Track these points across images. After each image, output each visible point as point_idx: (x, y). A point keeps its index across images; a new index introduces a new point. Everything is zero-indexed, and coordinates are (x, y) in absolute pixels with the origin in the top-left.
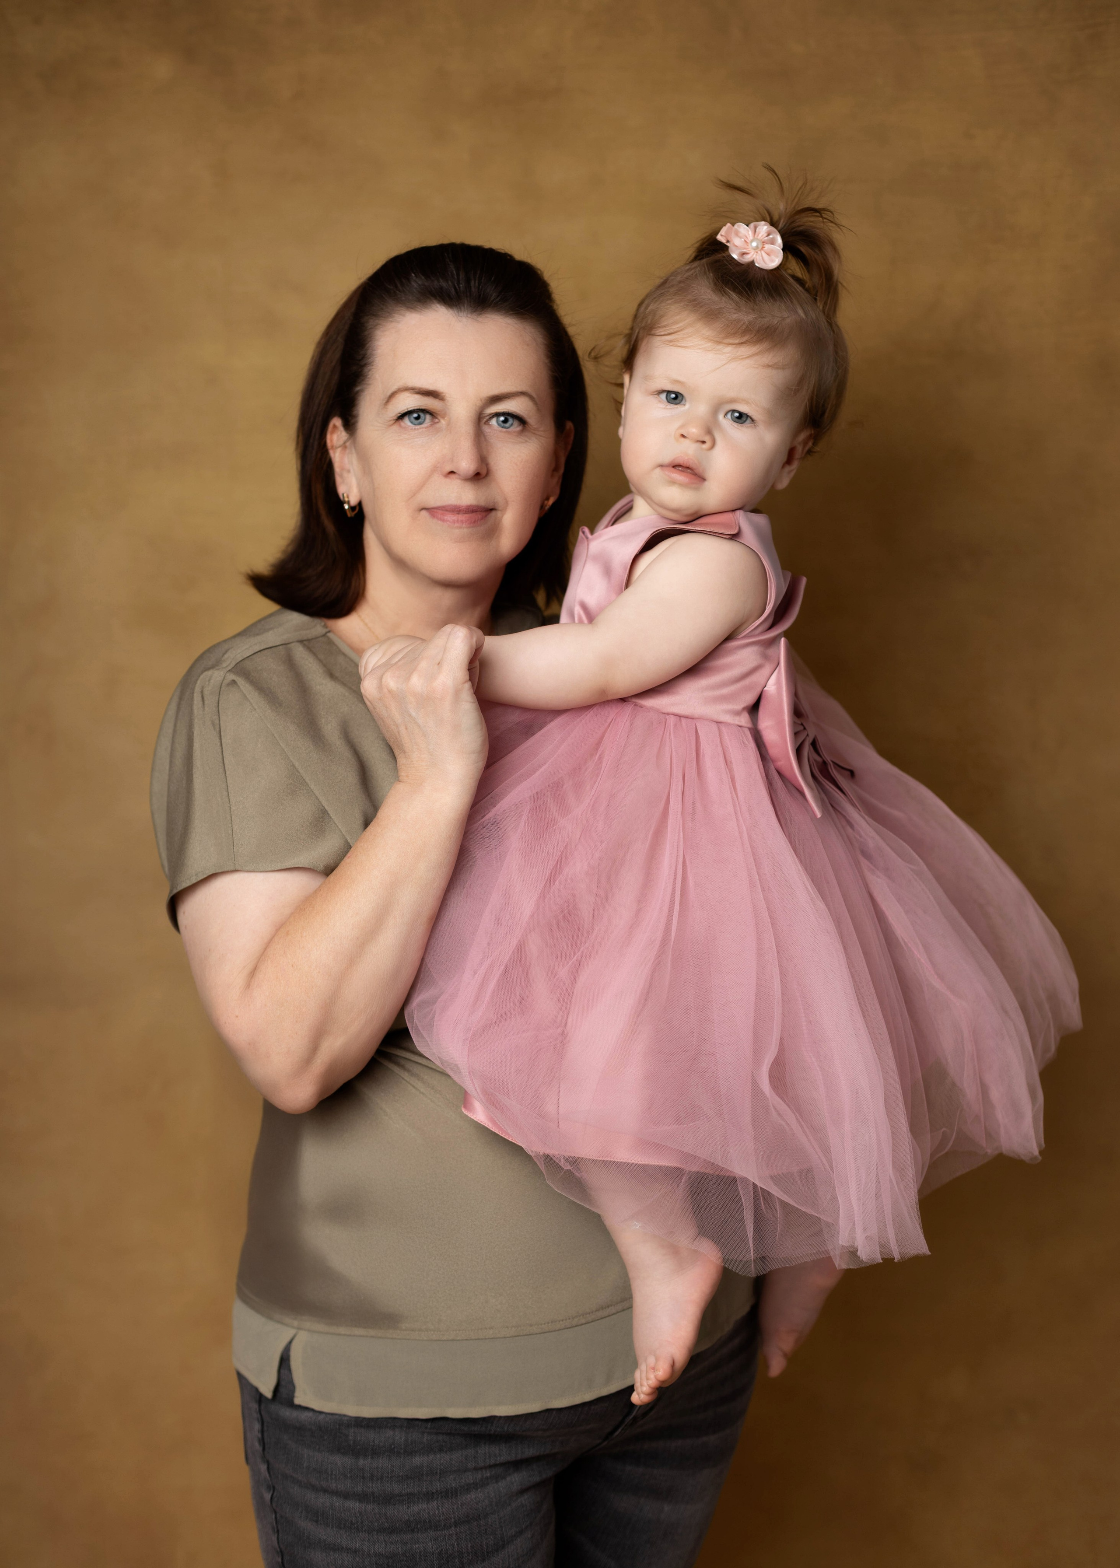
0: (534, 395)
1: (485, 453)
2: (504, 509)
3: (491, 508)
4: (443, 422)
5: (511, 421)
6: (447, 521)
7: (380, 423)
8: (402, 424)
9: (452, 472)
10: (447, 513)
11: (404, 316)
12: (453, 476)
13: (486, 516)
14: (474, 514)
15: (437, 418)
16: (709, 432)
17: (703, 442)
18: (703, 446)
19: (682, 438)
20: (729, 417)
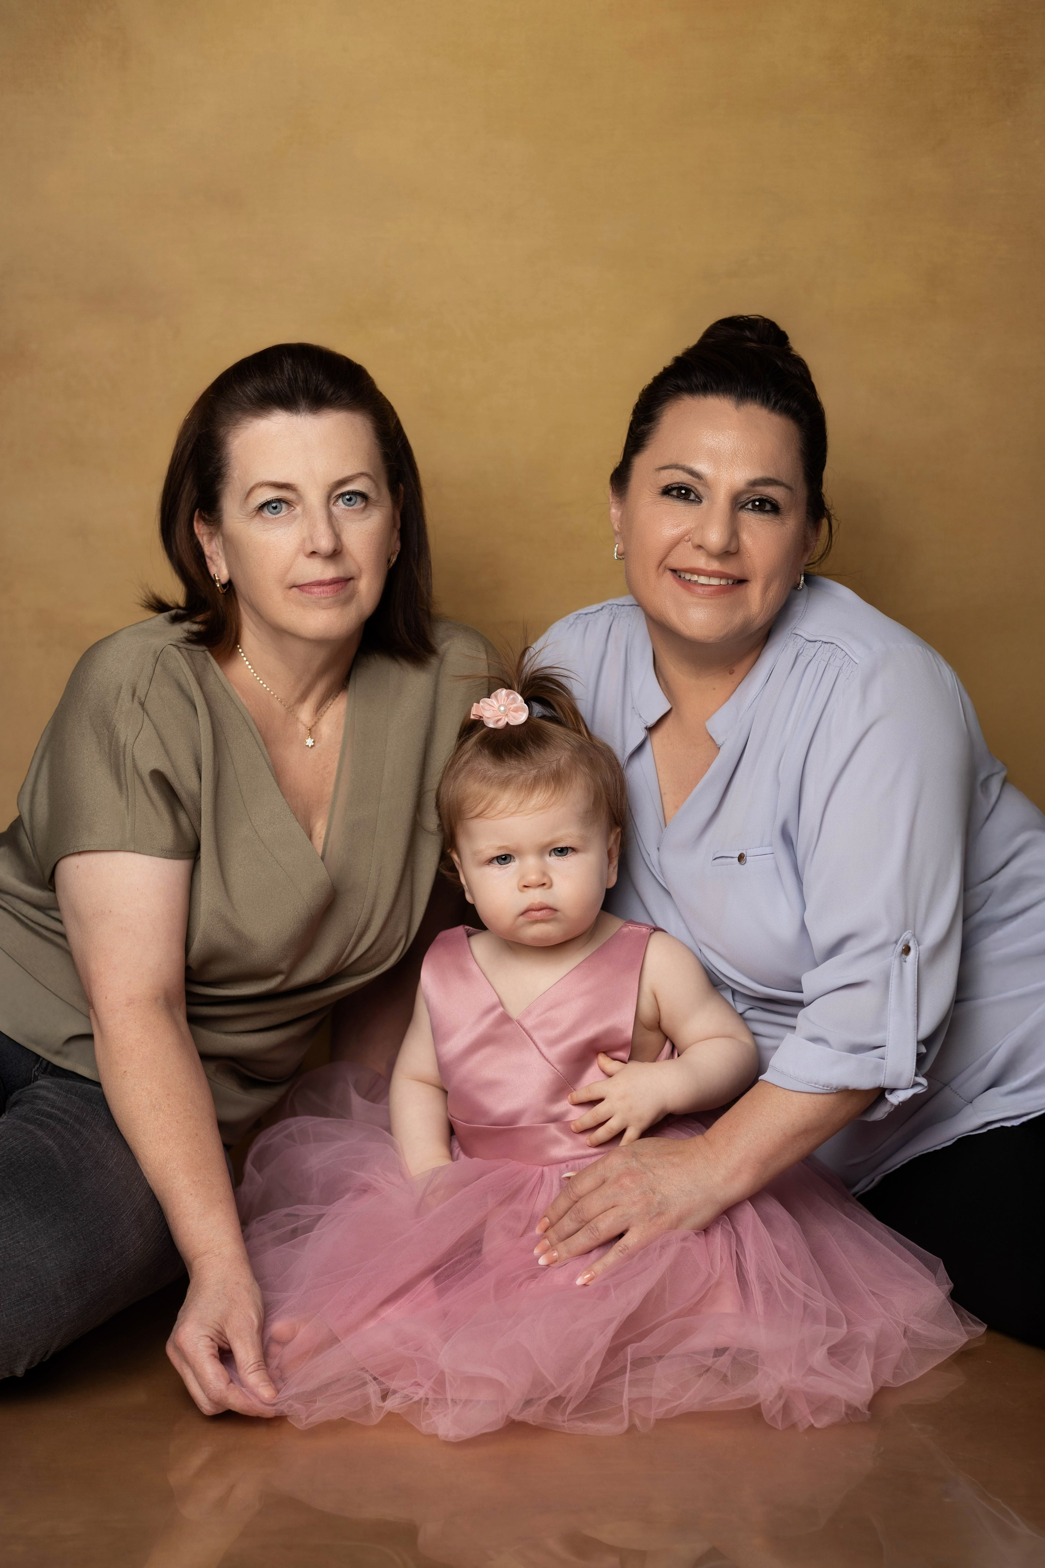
0: (371, 473)
1: (338, 531)
2: (360, 577)
3: (349, 577)
4: (299, 509)
5: (354, 498)
6: (314, 593)
7: (244, 515)
8: (263, 514)
9: (314, 553)
10: (313, 587)
11: (251, 422)
12: (313, 556)
13: (346, 585)
14: (336, 584)
15: (292, 506)
16: (544, 874)
17: (544, 884)
18: (545, 887)
19: (526, 889)
20: (553, 854)
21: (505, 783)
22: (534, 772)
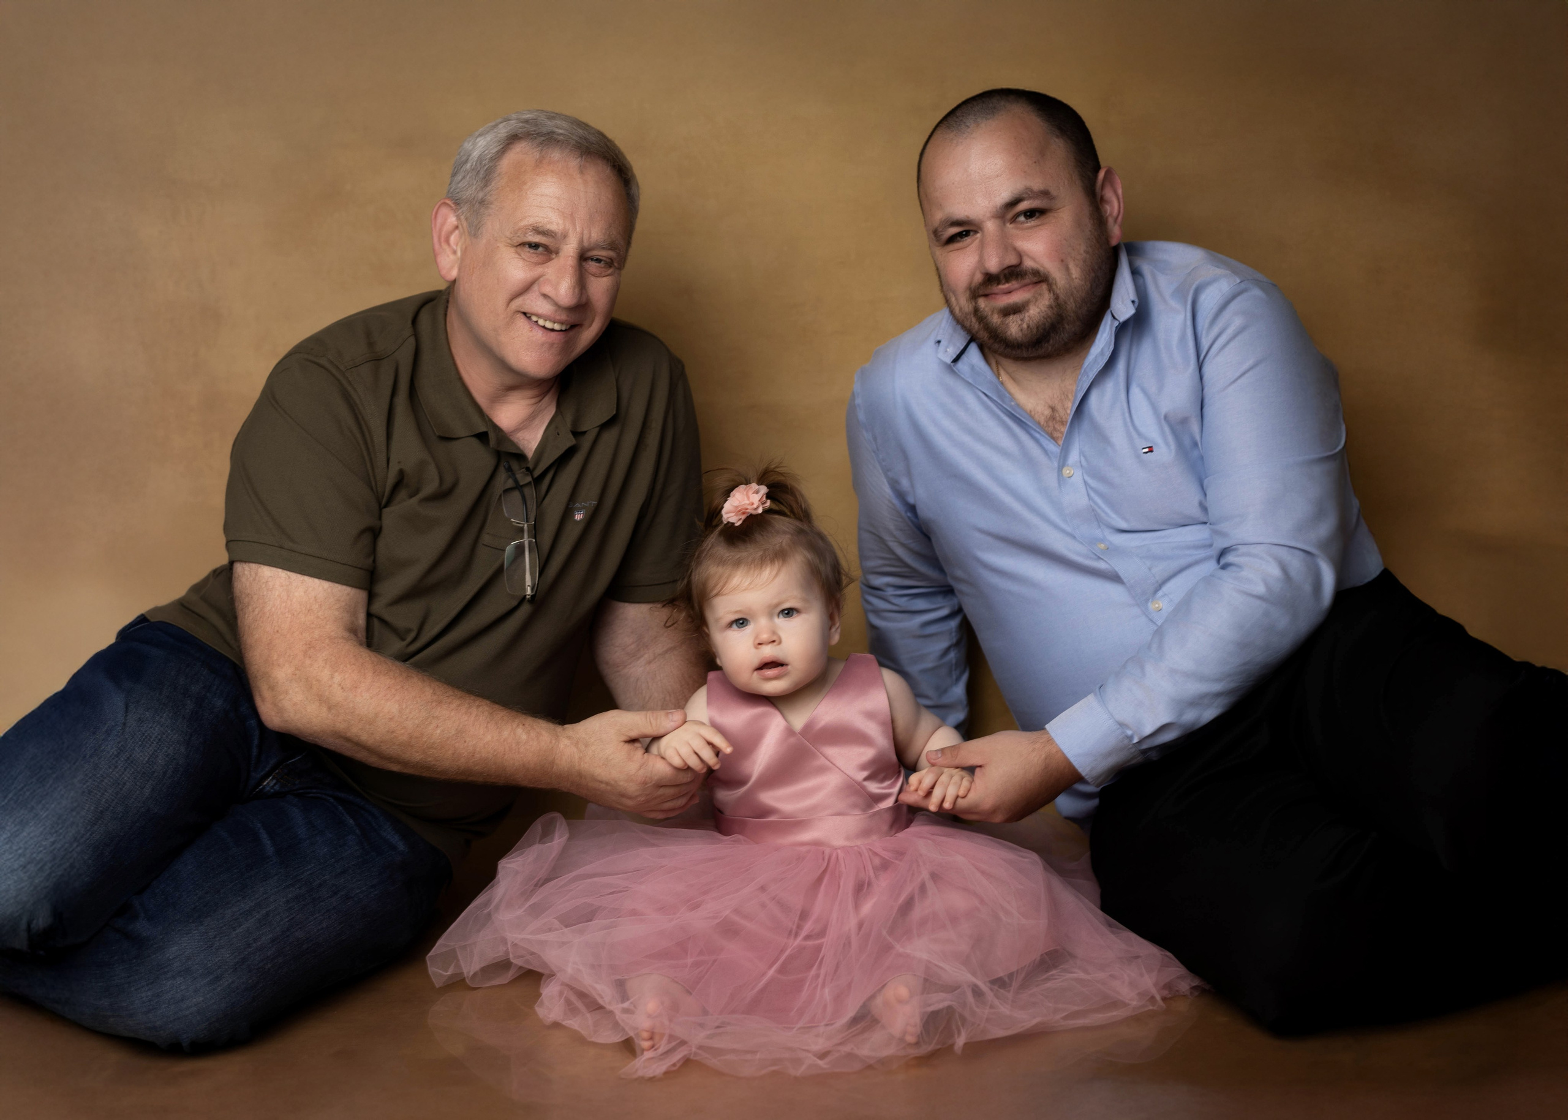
16: (774, 633)
17: (774, 641)
18: (775, 644)
19: (760, 646)
20: (781, 616)
21: (737, 564)
22: (760, 553)
